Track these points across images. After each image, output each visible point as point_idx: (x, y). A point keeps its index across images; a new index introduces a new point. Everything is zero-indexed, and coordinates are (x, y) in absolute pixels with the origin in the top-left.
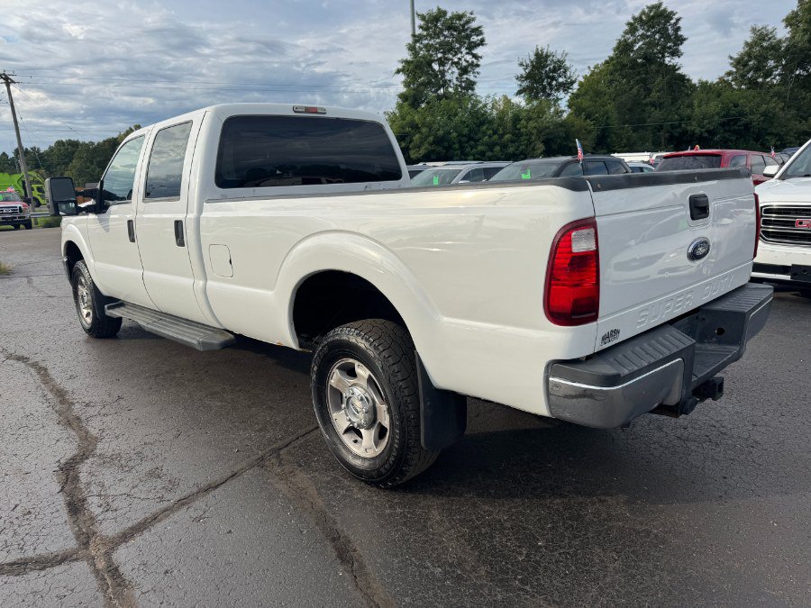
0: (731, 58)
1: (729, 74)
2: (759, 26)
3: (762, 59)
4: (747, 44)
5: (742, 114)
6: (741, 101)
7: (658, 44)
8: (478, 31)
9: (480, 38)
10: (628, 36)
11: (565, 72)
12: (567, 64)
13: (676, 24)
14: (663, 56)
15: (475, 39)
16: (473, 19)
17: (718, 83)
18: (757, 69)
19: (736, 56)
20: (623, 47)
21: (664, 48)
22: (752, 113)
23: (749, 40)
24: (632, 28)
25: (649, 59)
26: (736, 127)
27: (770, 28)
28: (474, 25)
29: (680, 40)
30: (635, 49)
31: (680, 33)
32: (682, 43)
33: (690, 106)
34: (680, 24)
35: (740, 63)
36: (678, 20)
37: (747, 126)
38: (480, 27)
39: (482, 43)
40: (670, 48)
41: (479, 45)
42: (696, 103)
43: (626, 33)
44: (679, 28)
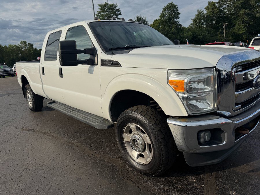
0: (192, 19)
1: (192, 24)
2: (199, 10)
3: (200, 19)
4: (196, 15)
5: (197, 36)
6: (197, 32)
7: (172, 15)
8: (118, 10)
9: (119, 12)
10: (164, 12)
11: (146, 23)
12: (147, 20)
13: (177, 9)
14: (174, 19)
15: (118, 13)
16: (117, 6)
17: (189, 27)
18: (200, 22)
19: (193, 19)
20: (163, 16)
21: (174, 16)
22: (200, 35)
23: (197, 14)
24: (164, 10)
25: (170, 19)
26: (196, 40)
27: (202, 10)
28: (117, 8)
29: (179, 14)
30: (166, 16)
31: (178, 11)
32: (179, 15)
33: (183, 33)
34: (178, 9)
35: (194, 21)
36: (177, 7)
37: (199, 39)
38: (119, 9)
39: (120, 14)
40: (176, 16)
41: (119, 15)
42: (185, 32)
43: (163, 11)
44: (178, 10)
